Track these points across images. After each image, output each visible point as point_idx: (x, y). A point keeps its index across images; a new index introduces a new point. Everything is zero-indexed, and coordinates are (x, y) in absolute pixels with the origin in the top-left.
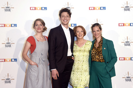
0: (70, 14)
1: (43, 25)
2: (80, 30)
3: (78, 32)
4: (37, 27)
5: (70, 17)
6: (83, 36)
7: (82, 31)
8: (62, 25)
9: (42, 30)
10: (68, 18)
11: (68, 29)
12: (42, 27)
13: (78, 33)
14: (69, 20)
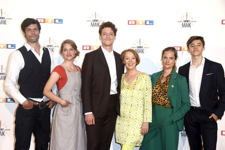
0: (115, 31)
1: (74, 50)
2: (130, 55)
3: (127, 59)
4: (65, 53)
5: (115, 35)
6: (135, 65)
7: (134, 58)
8: (102, 47)
9: (73, 56)
10: (111, 37)
11: (112, 52)
12: (72, 52)
13: (127, 61)
14: (114, 39)
